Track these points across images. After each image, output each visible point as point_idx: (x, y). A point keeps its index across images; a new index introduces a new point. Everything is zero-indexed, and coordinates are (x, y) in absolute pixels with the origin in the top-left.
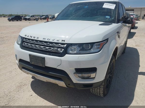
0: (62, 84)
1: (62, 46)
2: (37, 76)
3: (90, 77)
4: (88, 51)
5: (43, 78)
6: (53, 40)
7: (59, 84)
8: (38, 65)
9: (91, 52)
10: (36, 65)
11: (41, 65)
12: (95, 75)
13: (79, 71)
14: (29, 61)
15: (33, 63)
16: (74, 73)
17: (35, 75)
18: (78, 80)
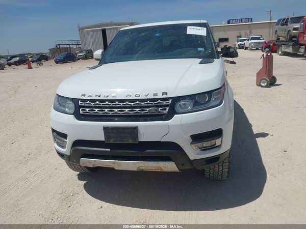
0: (170, 166)
1: (165, 102)
2: (119, 165)
3: (215, 144)
4: (206, 105)
5: (134, 164)
6: (146, 96)
7: (165, 167)
8: (124, 142)
9: (210, 106)
10: (120, 142)
11: (131, 141)
12: (221, 140)
13: (197, 138)
14: (103, 139)
15: (112, 141)
16: (191, 144)
17: (114, 163)
18: (198, 154)
